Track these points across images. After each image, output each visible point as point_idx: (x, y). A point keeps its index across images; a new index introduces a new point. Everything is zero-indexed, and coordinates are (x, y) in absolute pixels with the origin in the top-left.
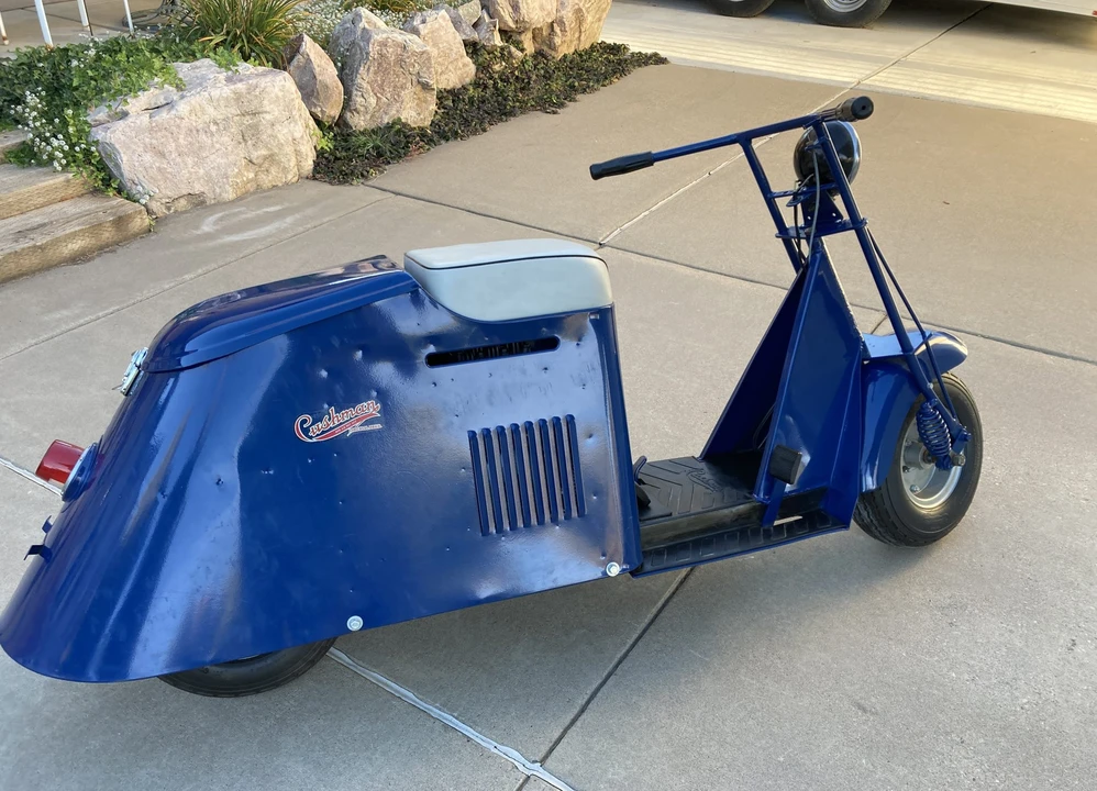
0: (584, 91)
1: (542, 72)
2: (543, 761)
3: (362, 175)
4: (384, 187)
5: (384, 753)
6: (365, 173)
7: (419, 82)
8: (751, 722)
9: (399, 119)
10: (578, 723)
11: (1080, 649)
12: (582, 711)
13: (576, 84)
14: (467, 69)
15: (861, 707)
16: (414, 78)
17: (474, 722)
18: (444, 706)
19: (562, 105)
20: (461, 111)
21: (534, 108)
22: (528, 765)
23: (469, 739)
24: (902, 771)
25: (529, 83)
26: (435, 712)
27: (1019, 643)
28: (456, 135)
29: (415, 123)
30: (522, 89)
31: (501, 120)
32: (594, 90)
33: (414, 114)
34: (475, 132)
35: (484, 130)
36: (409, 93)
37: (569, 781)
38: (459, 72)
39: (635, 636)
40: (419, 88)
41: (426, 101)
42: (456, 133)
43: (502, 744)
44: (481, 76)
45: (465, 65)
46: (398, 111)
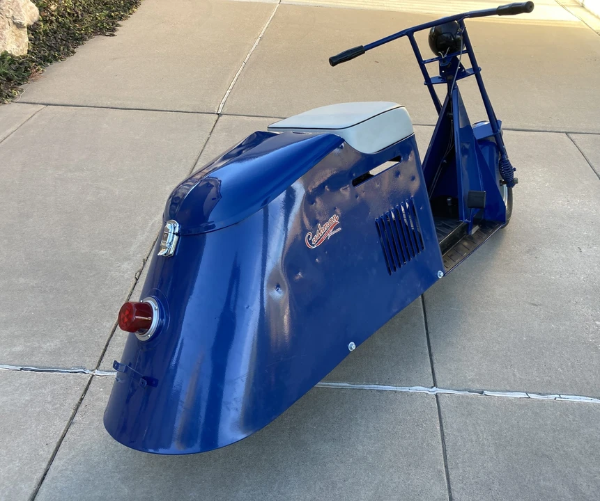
0: (121, 19)
1: (81, 8)
2: (435, 385)
3: (9, 96)
4: (33, 101)
5: (362, 418)
6: (10, 94)
7: (14, 23)
8: (501, 329)
9: (6, 52)
10: (435, 361)
11: (583, 250)
12: (431, 355)
13: (113, 14)
14: (33, 10)
15: (533, 304)
16: (10, 20)
17: (389, 382)
18: (368, 382)
19: (114, 30)
20: (43, 41)
21: (95, 33)
22: (431, 390)
23: (396, 392)
24: (568, 323)
25: (78, 16)
26: (366, 387)
27: (563, 256)
28: (56, 59)
29: (17, 53)
30: (75, 21)
31: (79, 44)
32: (127, 18)
33: (15, 47)
34: (68, 55)
35: (74, 52)
36: (9, 31)
37: (454, 388)
38: (29, 13)
39: (423, 312)
40: (15, 27)
41: (21, 37)
42: (55, 57)
43: (411, 386)
44: (45, 14)
45: (31, 8)
46: (3, 46)
